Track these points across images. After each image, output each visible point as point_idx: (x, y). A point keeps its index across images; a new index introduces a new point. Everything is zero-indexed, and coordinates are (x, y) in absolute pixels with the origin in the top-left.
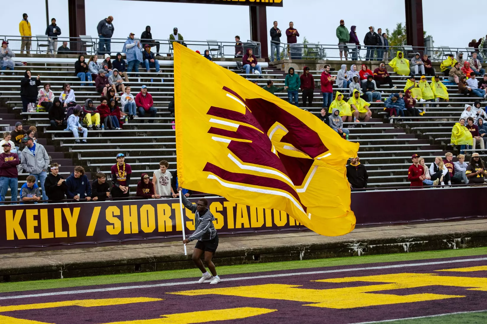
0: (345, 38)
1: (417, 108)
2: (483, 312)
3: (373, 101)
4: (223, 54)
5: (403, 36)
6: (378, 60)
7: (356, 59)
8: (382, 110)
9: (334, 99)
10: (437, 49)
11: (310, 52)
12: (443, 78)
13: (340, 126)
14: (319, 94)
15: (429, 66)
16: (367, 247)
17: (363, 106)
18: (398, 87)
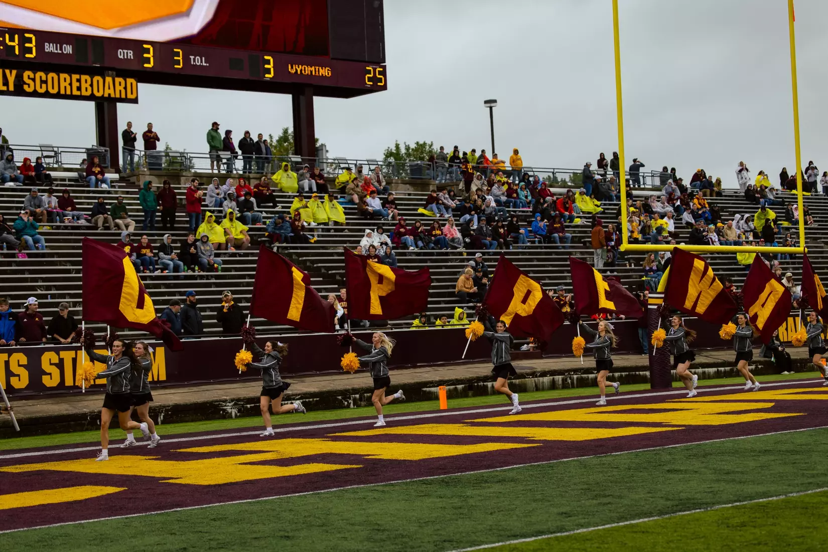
0: (218, 145)
1: (305, 233)
2: (383, 485)
3: (252, 225)
4: (61, 162)
5: (290, 143)
6: (258, 173)
7: (231, 172)
8: (263, 236)
9: (203, 222)
10: (332, 161)
11: (172, 161)
12: (339, 197)
13: (210, 256)
14: (184, 214)
15: (321, 182)
16: (243, 407)
17: (239, 229)
18: (283, 207)
